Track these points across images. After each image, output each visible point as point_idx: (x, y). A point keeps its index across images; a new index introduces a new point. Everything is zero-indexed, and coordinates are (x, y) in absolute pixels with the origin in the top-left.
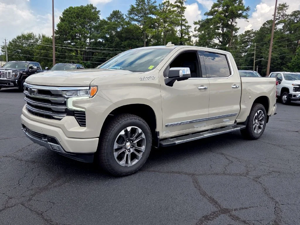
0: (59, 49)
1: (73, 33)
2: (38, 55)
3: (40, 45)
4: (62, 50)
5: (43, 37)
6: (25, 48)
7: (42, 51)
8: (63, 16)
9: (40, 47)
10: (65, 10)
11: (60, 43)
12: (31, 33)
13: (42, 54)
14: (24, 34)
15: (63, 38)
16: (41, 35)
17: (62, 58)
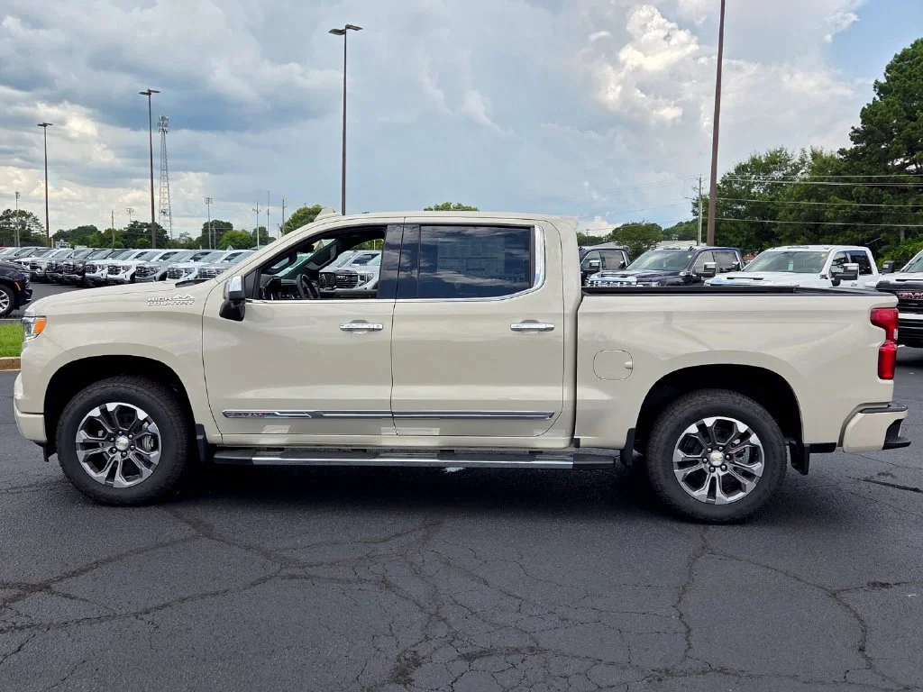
0: (858, 192)
1: (913, 129)
2: (789, 216)
3: (802, 185)
4: (867, 193)
5: (815, 156)
6: (754, 198)
7: (805, 202)
8: (887, 78)
9: (798, 189)
10: (896, 56)
11: (863, 172)
12: (778, 149)
13: (803, 210)
14: (757, 157)
15: (877, 152)
16: (809, 153)
17: (866, 222)
